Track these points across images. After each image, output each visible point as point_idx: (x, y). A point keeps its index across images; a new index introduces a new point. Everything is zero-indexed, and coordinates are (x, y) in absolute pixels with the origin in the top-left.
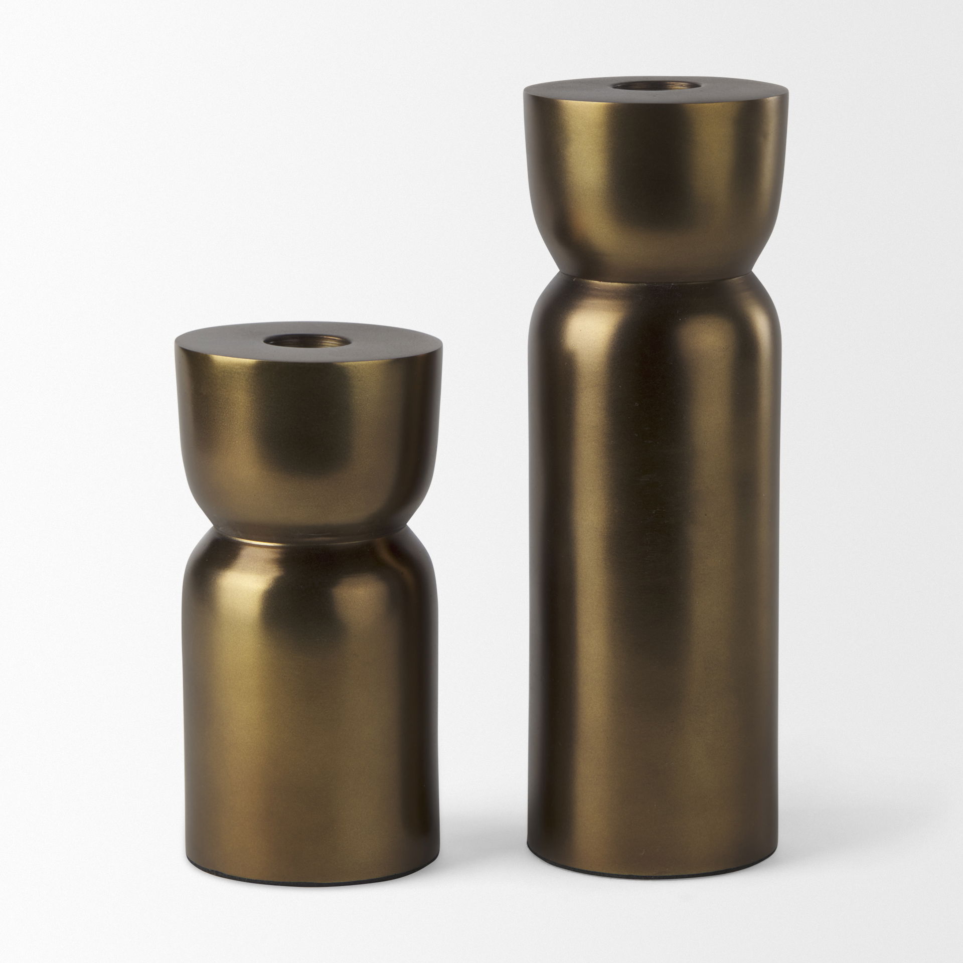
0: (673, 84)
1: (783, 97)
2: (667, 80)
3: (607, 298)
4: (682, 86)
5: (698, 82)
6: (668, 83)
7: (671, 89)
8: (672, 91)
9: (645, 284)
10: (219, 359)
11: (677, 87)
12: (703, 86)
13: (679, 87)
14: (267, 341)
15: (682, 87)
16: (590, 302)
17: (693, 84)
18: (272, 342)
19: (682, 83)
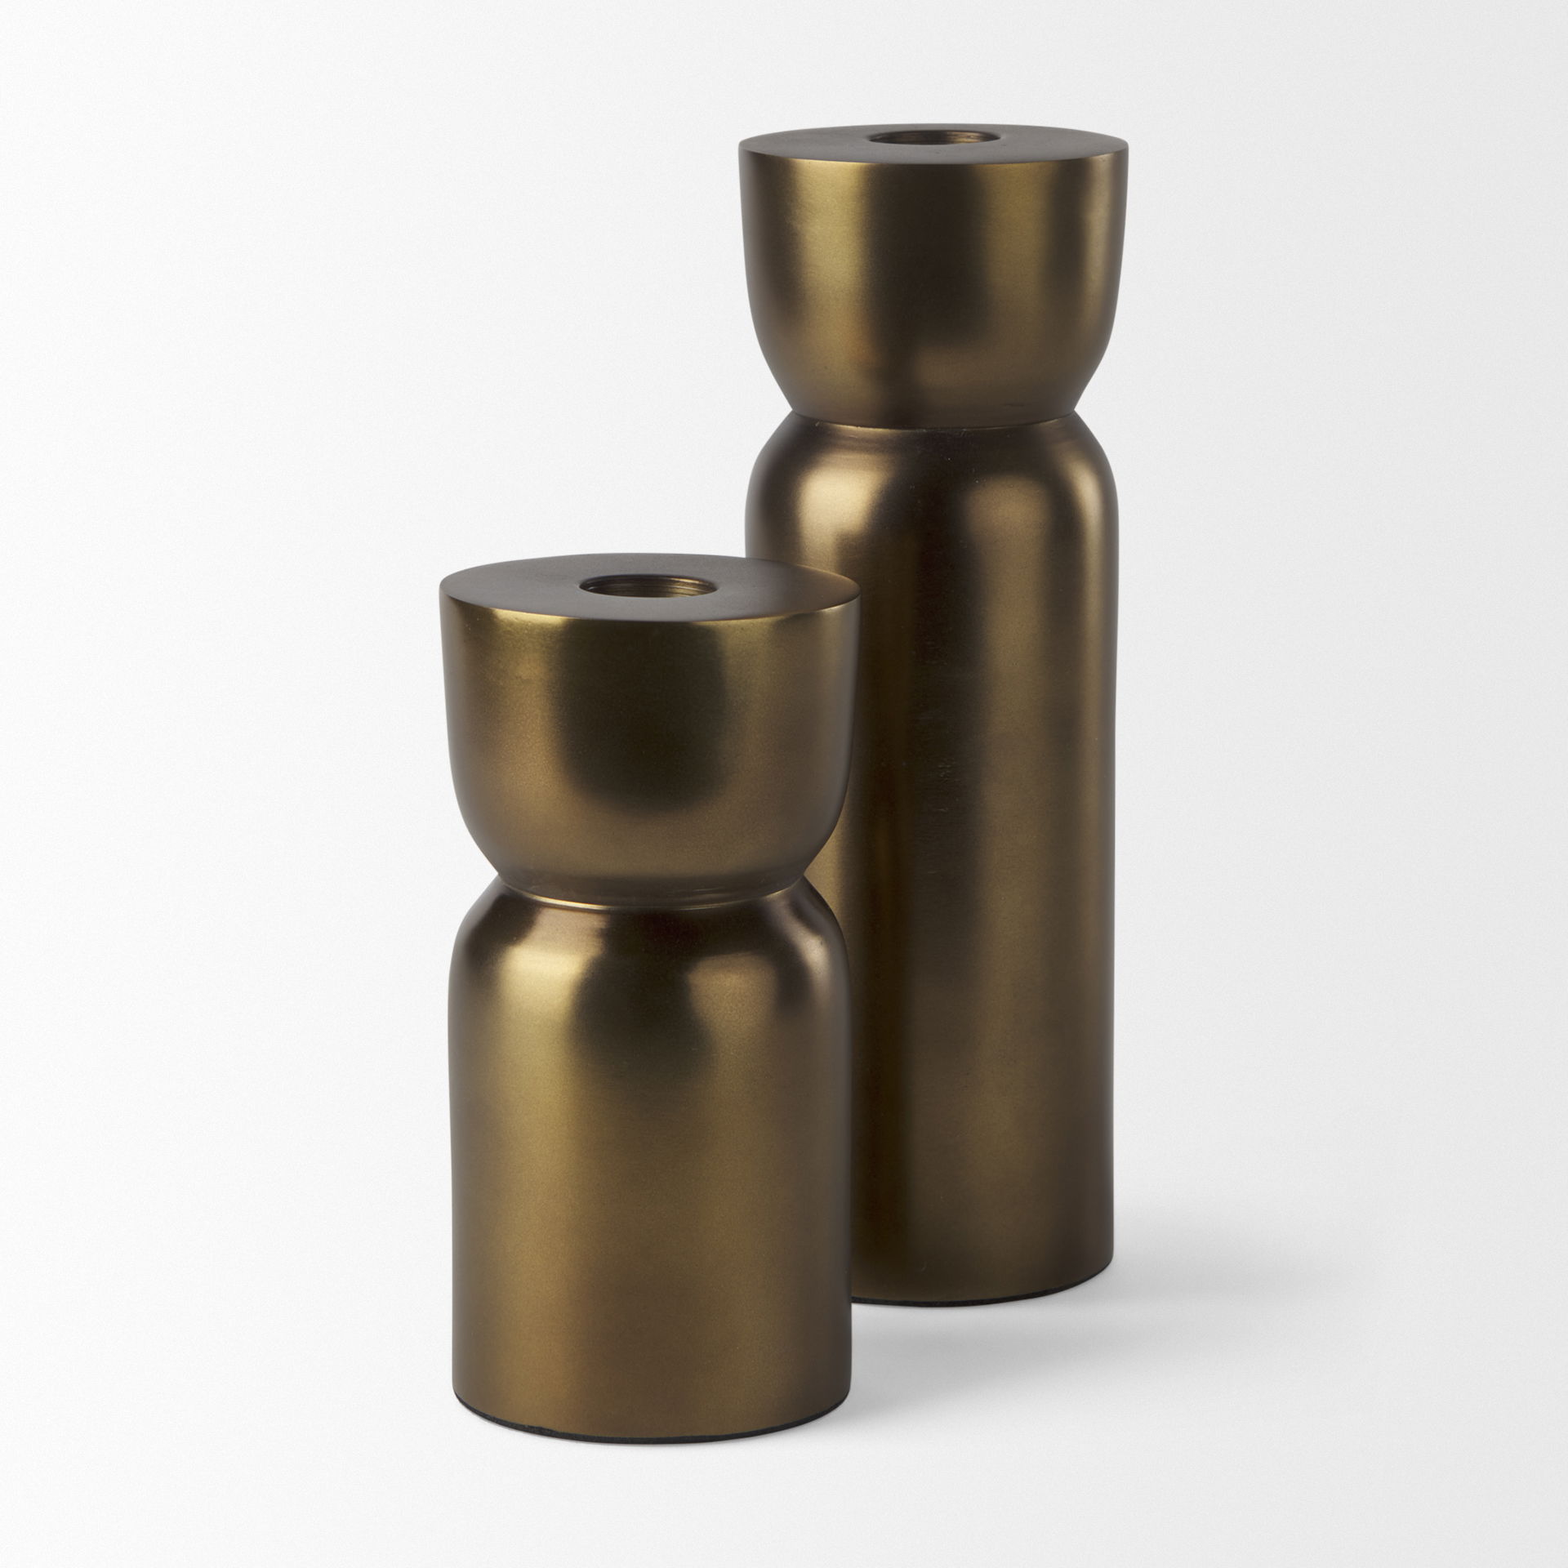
0: (956, 135)
1: (1120, 155)
2: (947, 129)
3: (866, 450)
4: (969, 137)
5: (995, 132)
6: (948, 133)
7: (953, 142)
8: (956, 145)
9: (924, 431)
10: (504, 614)
11: (961, 140)
12: (1003, 137)
13: (965, 140)
14: (585, 586)
15: (969, 140)
16: (840, 457)
17: (988, 135)
18: (592, 588)
19: (969, 134)
